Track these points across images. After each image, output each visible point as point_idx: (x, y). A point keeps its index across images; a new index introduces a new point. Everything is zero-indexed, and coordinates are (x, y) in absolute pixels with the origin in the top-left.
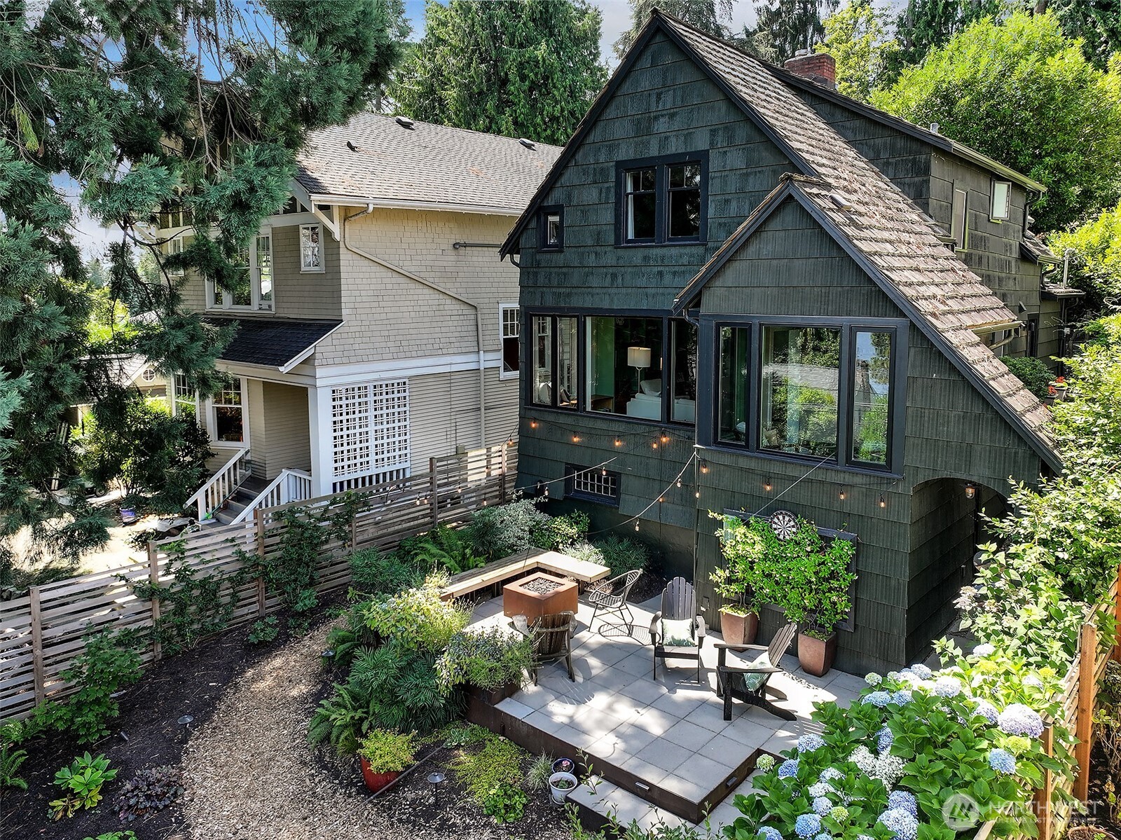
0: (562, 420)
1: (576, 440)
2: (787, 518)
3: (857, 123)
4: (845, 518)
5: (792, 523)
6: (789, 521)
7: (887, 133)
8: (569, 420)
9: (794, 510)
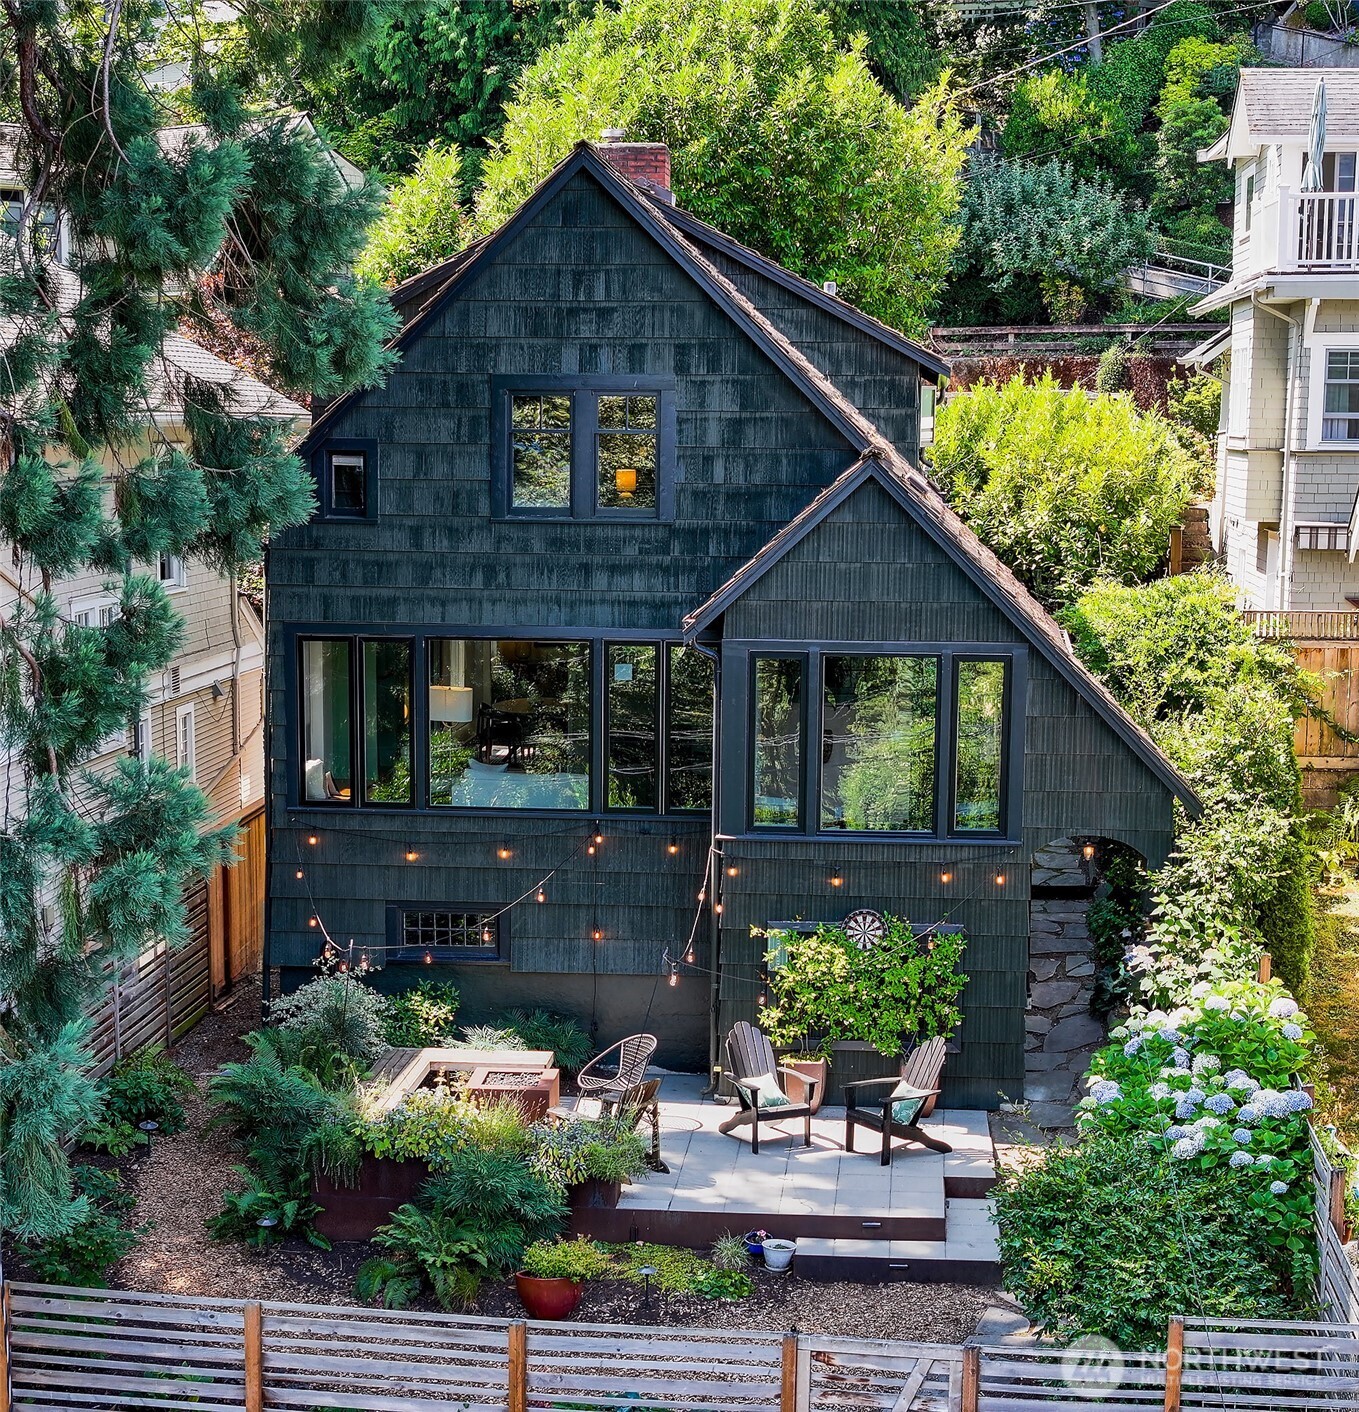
0: (379, 825)
1: (411, 857)
2: (869, 919)
3: (803, 313)
4: (944, 907)
5: (877, 924)
6: (873, 921)
7: (850, 335)
8: (397, 825)
9: (879, 906)
